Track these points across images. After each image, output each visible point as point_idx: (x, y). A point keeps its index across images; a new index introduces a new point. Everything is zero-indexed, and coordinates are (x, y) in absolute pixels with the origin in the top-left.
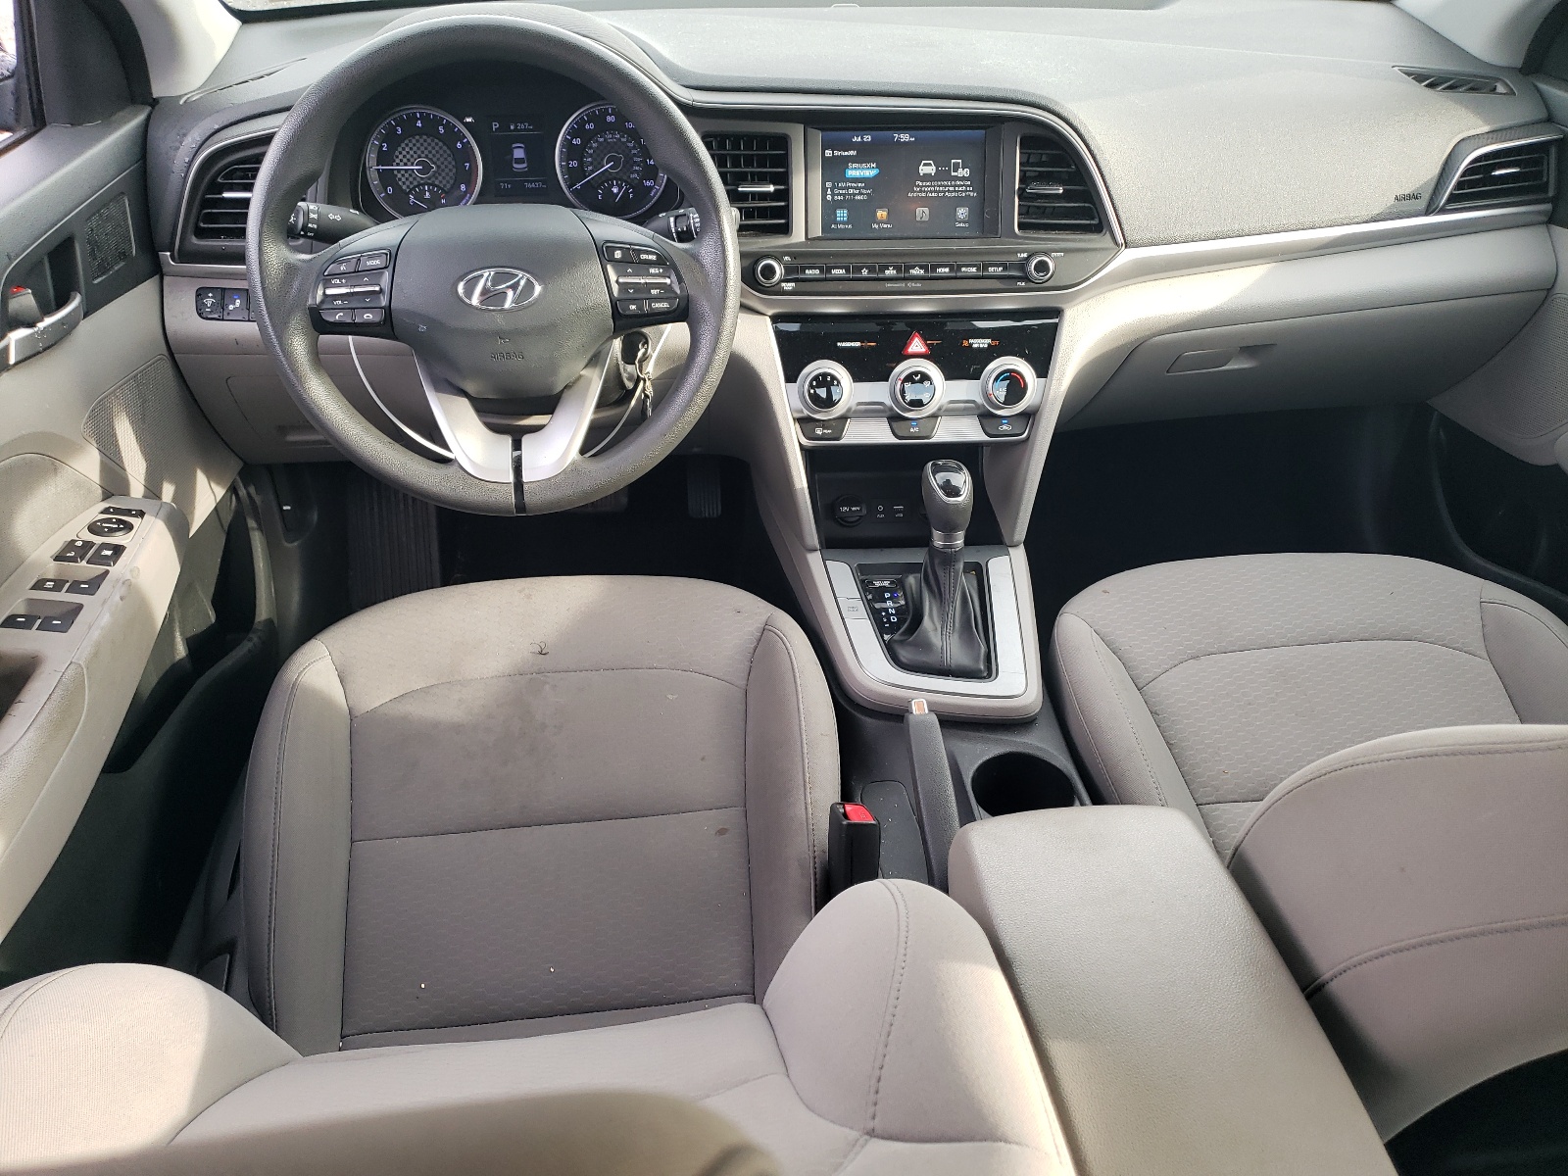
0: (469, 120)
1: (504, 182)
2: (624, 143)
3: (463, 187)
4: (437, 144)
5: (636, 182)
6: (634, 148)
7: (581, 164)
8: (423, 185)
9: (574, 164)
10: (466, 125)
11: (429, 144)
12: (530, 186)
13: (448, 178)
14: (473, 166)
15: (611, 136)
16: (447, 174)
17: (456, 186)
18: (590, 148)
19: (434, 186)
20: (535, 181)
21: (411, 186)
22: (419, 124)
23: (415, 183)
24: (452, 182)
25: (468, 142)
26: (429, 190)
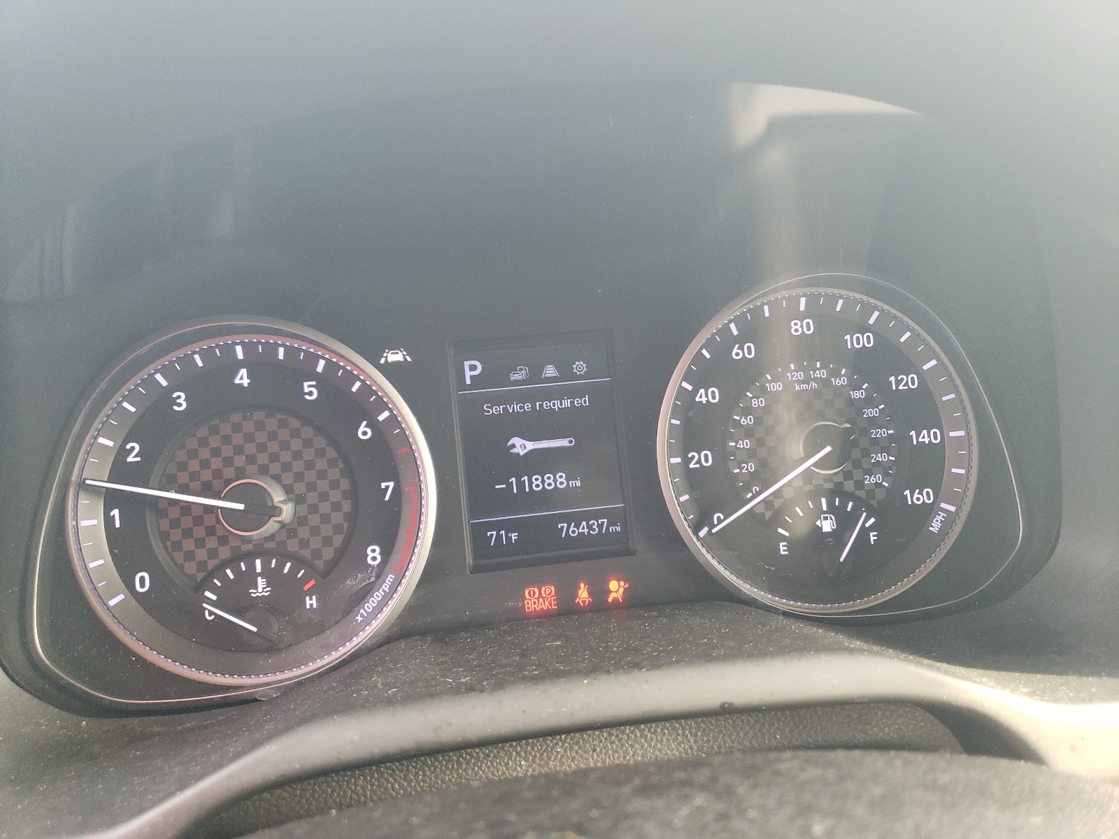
0: (395, 357)
1: (497, 526)
2: (838, 391)
3: (374, 554)
4: (295, 433)
5: (880, 495)
6: (869, 402)
7: (722, 456)
8: (249, 557)
9: (704, 459)
10: (389, 370)
11: (272, 436)
12: (574, 531)
13: (326, 530)
14: (406, 489)
15: (800, 375)
16: (326, 519)
17: (350, 555)
18: (747, 411)
19: (284, 557)
20: (588, 516)
21: (212, 564)
22: (242, 378)
23: (225, 553)
24: (338, 540)
25: (394, 420)
26: (266, 573)
